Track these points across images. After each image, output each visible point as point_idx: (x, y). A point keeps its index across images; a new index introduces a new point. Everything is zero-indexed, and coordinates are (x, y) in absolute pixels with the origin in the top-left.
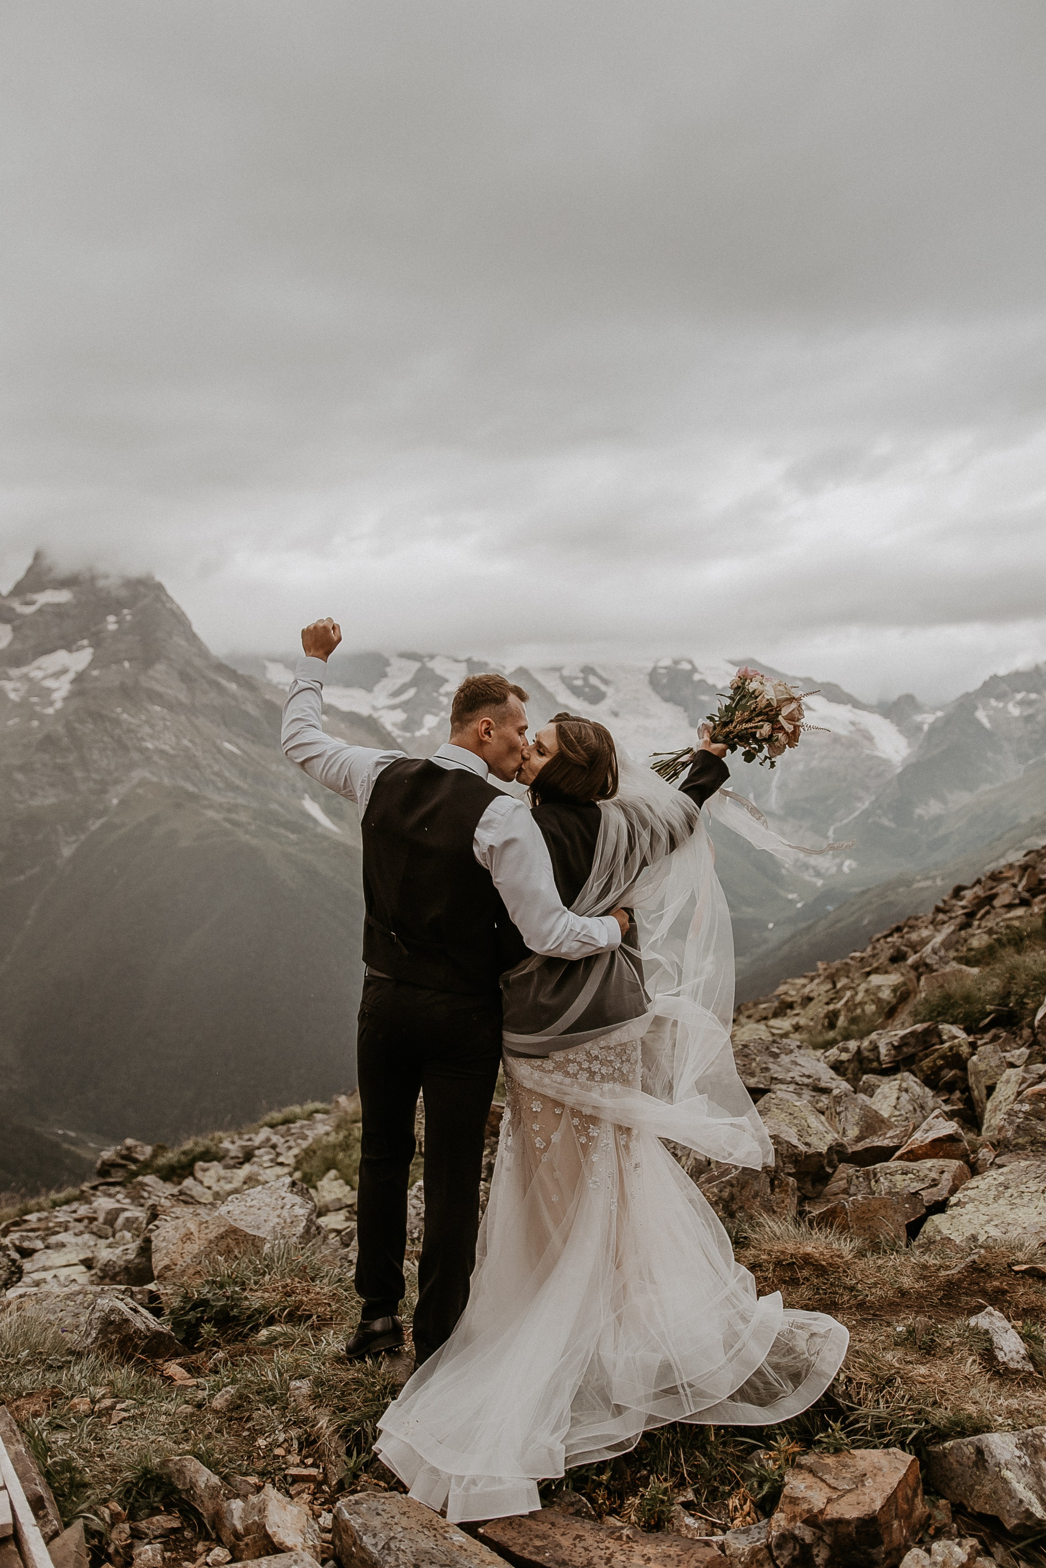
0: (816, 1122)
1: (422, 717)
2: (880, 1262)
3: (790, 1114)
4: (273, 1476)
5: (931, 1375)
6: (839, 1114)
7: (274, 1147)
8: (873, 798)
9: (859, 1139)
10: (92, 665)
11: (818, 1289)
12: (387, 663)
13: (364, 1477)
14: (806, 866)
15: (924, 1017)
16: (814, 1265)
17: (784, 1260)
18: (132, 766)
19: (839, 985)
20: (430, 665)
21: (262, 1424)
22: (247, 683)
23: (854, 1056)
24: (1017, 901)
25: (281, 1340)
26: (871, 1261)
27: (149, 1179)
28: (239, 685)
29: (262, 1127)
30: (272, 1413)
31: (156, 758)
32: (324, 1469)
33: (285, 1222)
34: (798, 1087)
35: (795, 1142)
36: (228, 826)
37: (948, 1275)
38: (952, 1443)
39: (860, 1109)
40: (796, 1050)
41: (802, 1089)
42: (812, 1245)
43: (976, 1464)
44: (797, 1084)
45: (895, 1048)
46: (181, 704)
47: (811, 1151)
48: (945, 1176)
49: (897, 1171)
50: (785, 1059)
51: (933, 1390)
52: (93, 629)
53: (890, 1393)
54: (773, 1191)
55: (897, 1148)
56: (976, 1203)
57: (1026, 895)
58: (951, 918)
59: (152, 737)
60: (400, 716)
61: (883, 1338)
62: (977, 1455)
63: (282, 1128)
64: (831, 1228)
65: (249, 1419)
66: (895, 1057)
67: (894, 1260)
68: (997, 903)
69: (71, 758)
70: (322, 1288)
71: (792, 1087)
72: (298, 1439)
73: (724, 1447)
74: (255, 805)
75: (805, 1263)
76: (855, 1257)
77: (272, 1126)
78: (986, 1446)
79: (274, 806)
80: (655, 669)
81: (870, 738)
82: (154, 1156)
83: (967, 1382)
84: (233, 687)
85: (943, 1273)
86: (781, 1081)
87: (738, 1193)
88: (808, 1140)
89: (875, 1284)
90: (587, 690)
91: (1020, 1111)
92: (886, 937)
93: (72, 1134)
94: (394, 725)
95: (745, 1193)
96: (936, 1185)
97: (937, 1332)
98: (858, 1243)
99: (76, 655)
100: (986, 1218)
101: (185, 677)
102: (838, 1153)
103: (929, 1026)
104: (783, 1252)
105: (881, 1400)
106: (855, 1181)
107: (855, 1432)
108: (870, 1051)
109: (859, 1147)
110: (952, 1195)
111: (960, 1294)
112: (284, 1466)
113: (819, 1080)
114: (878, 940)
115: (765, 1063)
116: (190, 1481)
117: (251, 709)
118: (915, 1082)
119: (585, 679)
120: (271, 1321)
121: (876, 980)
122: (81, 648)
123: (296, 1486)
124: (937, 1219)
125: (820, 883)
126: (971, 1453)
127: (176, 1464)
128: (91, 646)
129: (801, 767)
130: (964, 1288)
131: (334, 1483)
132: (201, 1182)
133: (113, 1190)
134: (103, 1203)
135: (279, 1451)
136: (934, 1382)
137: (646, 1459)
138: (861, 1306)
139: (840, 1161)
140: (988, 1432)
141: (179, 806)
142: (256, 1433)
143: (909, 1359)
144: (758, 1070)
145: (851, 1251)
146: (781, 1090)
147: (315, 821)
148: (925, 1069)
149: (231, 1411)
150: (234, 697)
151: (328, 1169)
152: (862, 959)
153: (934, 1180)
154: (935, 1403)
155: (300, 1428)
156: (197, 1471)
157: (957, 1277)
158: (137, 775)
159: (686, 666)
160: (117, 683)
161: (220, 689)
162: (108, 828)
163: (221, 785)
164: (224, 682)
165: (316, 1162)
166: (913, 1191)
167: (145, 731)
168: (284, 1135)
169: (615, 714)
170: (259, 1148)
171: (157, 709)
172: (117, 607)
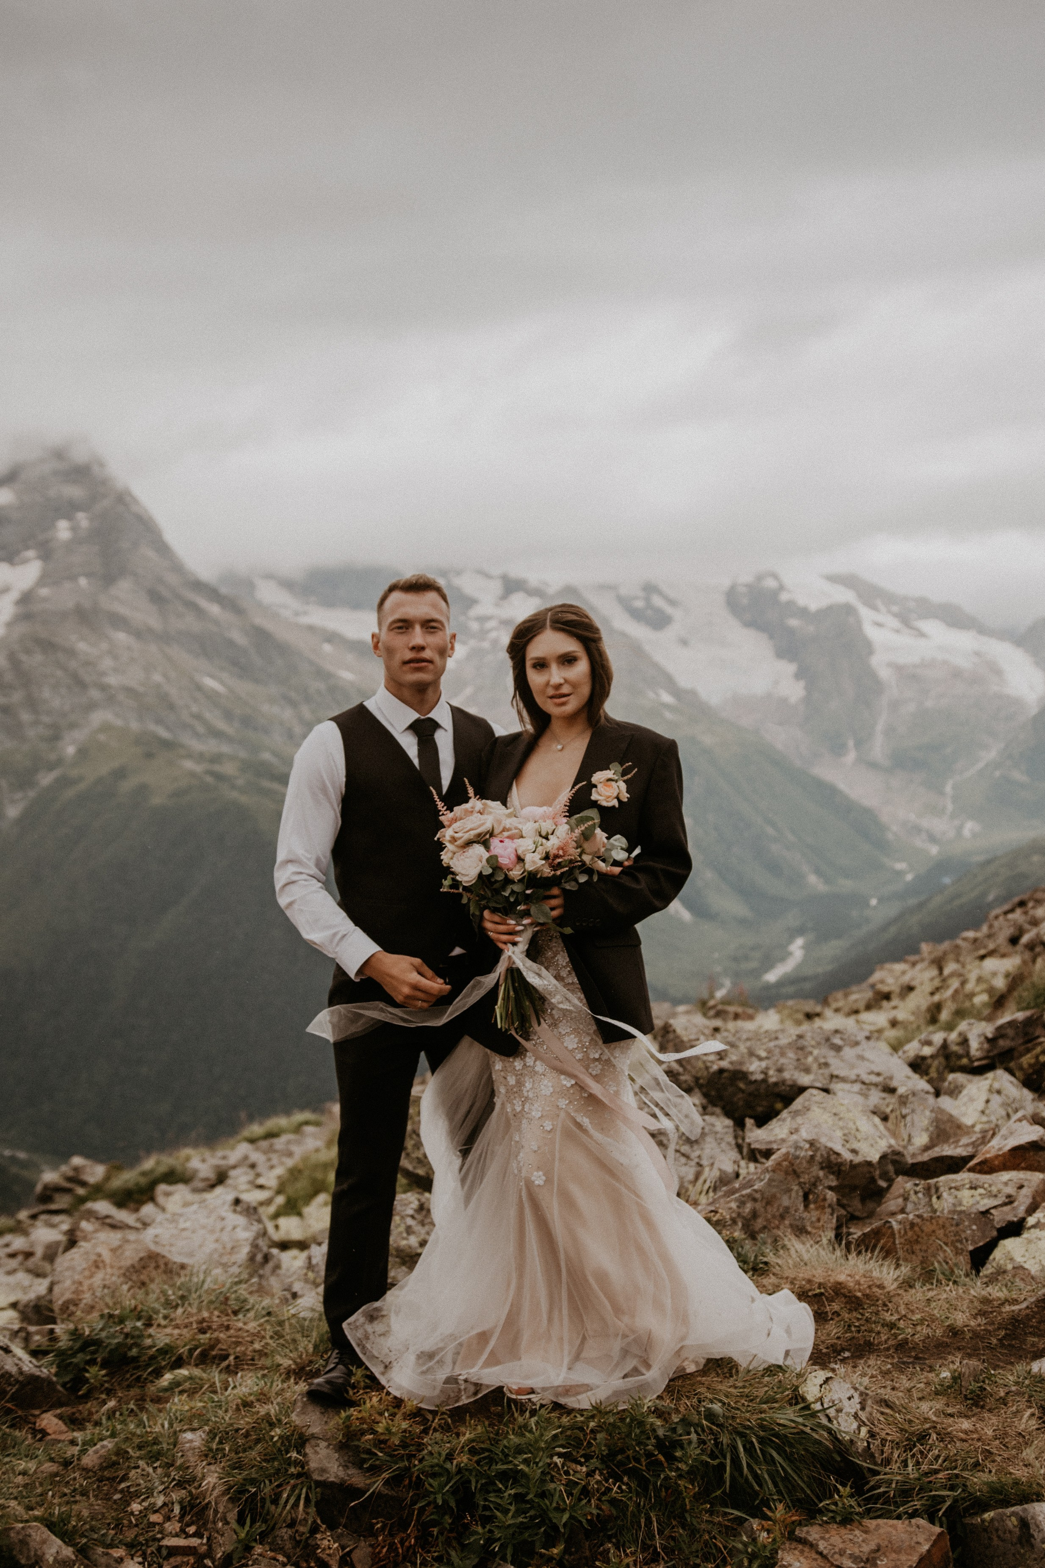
0: (869, 1126)
2: (931, 1294)
3: (835, 1114)
4: (144, 1548)
5: (976, 1431)
6: (904, 1117)
7: (253, 1166)
8: (1002, 745)
9: (927, 1148)
10: (43, 580)
11: (849, 1326)
13: (258, 1549)
14: (917, 829)
15: (1029, 1004)
16: (845, 1296)
17: (810, 1290)
18: (92, 706)
19: (947, 971)
20: (457, 581)
21: (139, 1485)
22: (231, 604)
23: (939, 1050)
25: (187, 1385)
26: (918, 1294)
27: (101, 1205)
28: (222, 607)
29: (239, 1142)
30: (154, 1473)
31: (121, 696)
32: (209, 1539)
34: (864, 1087)
35: (838, 1148)
36: (209, 779)
37: (1013, 1311)
38: (992, 1514)
39: (932, 1111)
40: (864, 1042)
41: (869, 1090)
42: (847, 1272)
43: (1020, 1540)
44: (863, 1083)
45: (988, 1040)
46: (150, 630)
47: (857, 1159)
48: (1024, 1191)
49: (964, 1185)
50: (849, 1053)
51: (976, 1450)
52: (41, 537)
53: (921, 1452)
54: (806, 1207)
55: (971, 1157)
59: (115, 670)
61: (922, 1385)
62: (1021, 1529)
63: (264, 1144)
64: (873, 1252)
65: (125, 1478)
66: (989, 1051)
67: (949, 1292)
69: (17, 697)
70: (245, 1324)
71: (857, 1087)
72: (180, 1503)
73: (711, 1515)
74: (243, 754)
75: (837, 1294)
76: (900, 1287)
77: (252, 1141)
78: (1033, 1518)
79: (266, 756)
80: (733, 587)
81: (998, 672)
82: (107, 1178)
83: (1021, 1440)
84: (214, 609)
85: (1007, 1308)
86: (844, 1080)
87: (763, 1210)
88: (856, 1145)
89: (922, 1321)
90: (649, 612)
92: (1006, 913)
95: (772, 1210)
96: (1011, 1203)
97: (989, 1379)
98: (905, 1270)
99: (20, 570)
101: (156, 597)
102: (894, 1162)
103: (1032, 1016)
104: (809, 1281)
105: (909, 1461)
106: (913, 1197)
107: (876, 1499)
108: (959, 1044)
109: (926, 1157)
110: (1030, 1215)
111: (1026, 1334)
112: (159, 1536)
113: (891, 1078)
114: (997, 917)
115: (824, 1057)
116: (35, 1555)
117: (238, 638)
118: (1011, 1082)
119: (647, 600)
120: (179, 1363)
121: (990, 964)
122: (25, 561)
123: (172, 1560)
124: (1009, 1245)
125: (934, 850)
126: (1015, 1526)
127: (18, 1533)
128: (39, 558)
129: (912, 707)
130: (1031, 1327)
131: (219, 1556)
132: (163, 1209)
133: (56, 1219)
134: (43, 1235)
135: (155, 1518)
136: (979, 1440)
137: (612, 1529)
138: (902, 1346)
139: (898, 1173)
140: (1038, 1501)
141: (149, 756)
142: (129, 1496)
143: (950, 1410)
144: (815, 1067)
145: (896, 1280)
146: (843, 1090)
148: (1025, 1066)
149: (102, 1468)
150: (217, 622)
151: (316, 1193)
152: (975, 940)
153: (1009, 1196)
154: (977, 1464)
155: (185, 1488)
156: (44, 1542)
157: (1024, 1313)
158: (99, 717)
159: (771, 583)
160: (71, 605)
161: (200, 612)
162: (64, 782)
163: (201, 729)
164: (203, 603)
165: (302, 1185)
166: (983, 1209)
167: (107, 663)
168: (265, 1152)
169: (684, 642)
170: (234, 1167)
171: (121, 637)
172: (68, 509)
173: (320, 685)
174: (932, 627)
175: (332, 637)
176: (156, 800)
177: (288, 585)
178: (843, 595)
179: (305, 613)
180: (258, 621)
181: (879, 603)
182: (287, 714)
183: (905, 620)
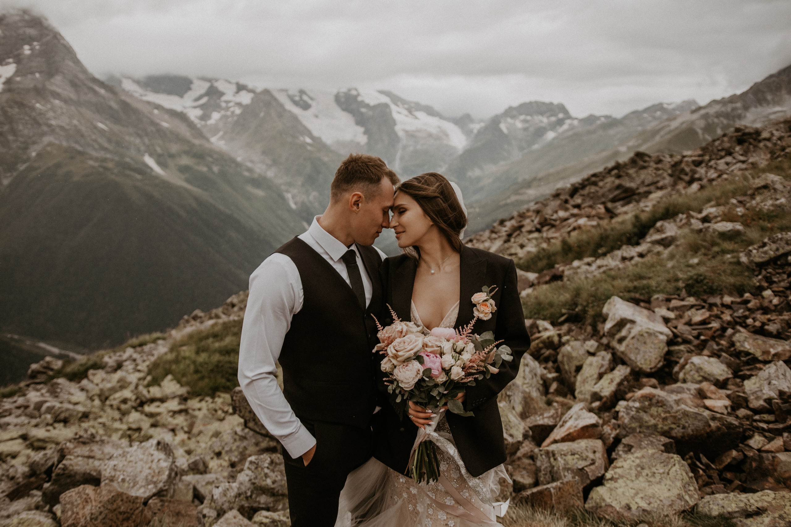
1: (211, 113)
7: (135, 360)
8: (447, 166)
10: (17, 73)
12: (191, 82)
18: (43, 134)
20: (216, 84)
22: (110, 89)
24: (534, 229)
27: (61, 381)
28: (106, 90)
29: (127, 347)
31: (58, 130)
33: (154, 472)
36: (101, 170)
46: (71, 100)
48: (597, 455)
49: (568, 453)
52: (16, 53)
56: (625, 479)
57: (539, 226)
58: (499, 237)
59: (55, 118)
60: (199, 112)
63: (139, 349)
68: (524, 230)
69: (6, 128)
74: (117, 158)
77: (134, 347)
79: (128, 160)
80: (338, 93)
81: (447, 135)
82: (64, 366)
84: (102, 91)
90: (301, 102)
91: (634, 407)
93: (16, 337)
94: (196, 117)
96: (594, 463)
99: (5, 68)
100: (633, 491)
101: (74, 84)
110: (606, 473)
117: (113, 104)
119: (301, 97)
122: (8, 64)
124: (599, 491)
128: (15, 63)
129: (411, 149)
132: (92, 382)
133: (39, 387)
134: (33, 396)
141: (72, 158)
147: (151, 169)
150: (103, 97)
151: (166, 375)
158: (47, 139)
159: (354, 93)
160: (32, 86)
161: (95, 93)
162: (30, 169)
163: (97, 146)
164: (97, 88)
165: (160, 371)
166: (580, 467)
167: (51, 114)
168: (140, 353)
169: (316, 116)
170: (126, 361)
171: (57, 102)
172: (29, 40)
173: (153, 129)
174: (421, 115)
175: (158, 107)
176: (76, 179)
177: (137, 82)
178: (385, 99)
179: (145, 95)
180: (123, 98)
181: (399, 103)
182: (138, 141)
183: (410, 111)
